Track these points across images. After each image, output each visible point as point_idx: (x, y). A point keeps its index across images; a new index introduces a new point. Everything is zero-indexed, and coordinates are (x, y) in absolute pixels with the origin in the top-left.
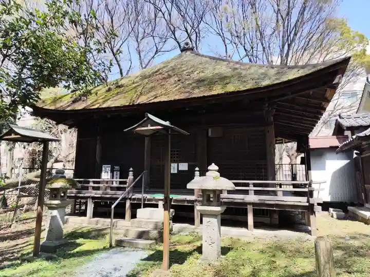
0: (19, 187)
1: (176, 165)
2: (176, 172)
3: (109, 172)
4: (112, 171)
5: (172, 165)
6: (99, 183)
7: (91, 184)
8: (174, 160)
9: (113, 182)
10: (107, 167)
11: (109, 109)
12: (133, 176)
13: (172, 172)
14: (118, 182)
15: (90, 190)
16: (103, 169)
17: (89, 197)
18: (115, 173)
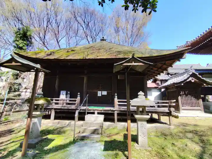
0: (5, 102)
1: (101, 92)
2: (101, 95)
3: (65, 94)
4: (67, 94)
5: (99, 92)
6: (58, 100)
7: (54, 101)
8: (100, 90)
9: (66, 100)
10: (64, 92)
11: (70, 60)
12: (80, 97)
13: (98, 95)
14: (69, 100)
15: (54, 104)
16: (61, 93)
17: (53, 109)
18: (68, 95)
